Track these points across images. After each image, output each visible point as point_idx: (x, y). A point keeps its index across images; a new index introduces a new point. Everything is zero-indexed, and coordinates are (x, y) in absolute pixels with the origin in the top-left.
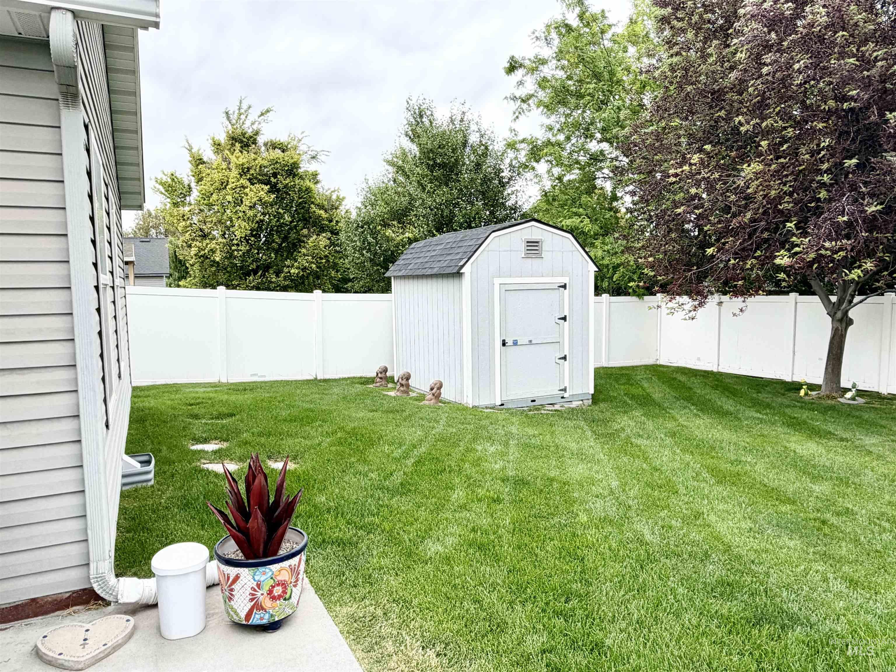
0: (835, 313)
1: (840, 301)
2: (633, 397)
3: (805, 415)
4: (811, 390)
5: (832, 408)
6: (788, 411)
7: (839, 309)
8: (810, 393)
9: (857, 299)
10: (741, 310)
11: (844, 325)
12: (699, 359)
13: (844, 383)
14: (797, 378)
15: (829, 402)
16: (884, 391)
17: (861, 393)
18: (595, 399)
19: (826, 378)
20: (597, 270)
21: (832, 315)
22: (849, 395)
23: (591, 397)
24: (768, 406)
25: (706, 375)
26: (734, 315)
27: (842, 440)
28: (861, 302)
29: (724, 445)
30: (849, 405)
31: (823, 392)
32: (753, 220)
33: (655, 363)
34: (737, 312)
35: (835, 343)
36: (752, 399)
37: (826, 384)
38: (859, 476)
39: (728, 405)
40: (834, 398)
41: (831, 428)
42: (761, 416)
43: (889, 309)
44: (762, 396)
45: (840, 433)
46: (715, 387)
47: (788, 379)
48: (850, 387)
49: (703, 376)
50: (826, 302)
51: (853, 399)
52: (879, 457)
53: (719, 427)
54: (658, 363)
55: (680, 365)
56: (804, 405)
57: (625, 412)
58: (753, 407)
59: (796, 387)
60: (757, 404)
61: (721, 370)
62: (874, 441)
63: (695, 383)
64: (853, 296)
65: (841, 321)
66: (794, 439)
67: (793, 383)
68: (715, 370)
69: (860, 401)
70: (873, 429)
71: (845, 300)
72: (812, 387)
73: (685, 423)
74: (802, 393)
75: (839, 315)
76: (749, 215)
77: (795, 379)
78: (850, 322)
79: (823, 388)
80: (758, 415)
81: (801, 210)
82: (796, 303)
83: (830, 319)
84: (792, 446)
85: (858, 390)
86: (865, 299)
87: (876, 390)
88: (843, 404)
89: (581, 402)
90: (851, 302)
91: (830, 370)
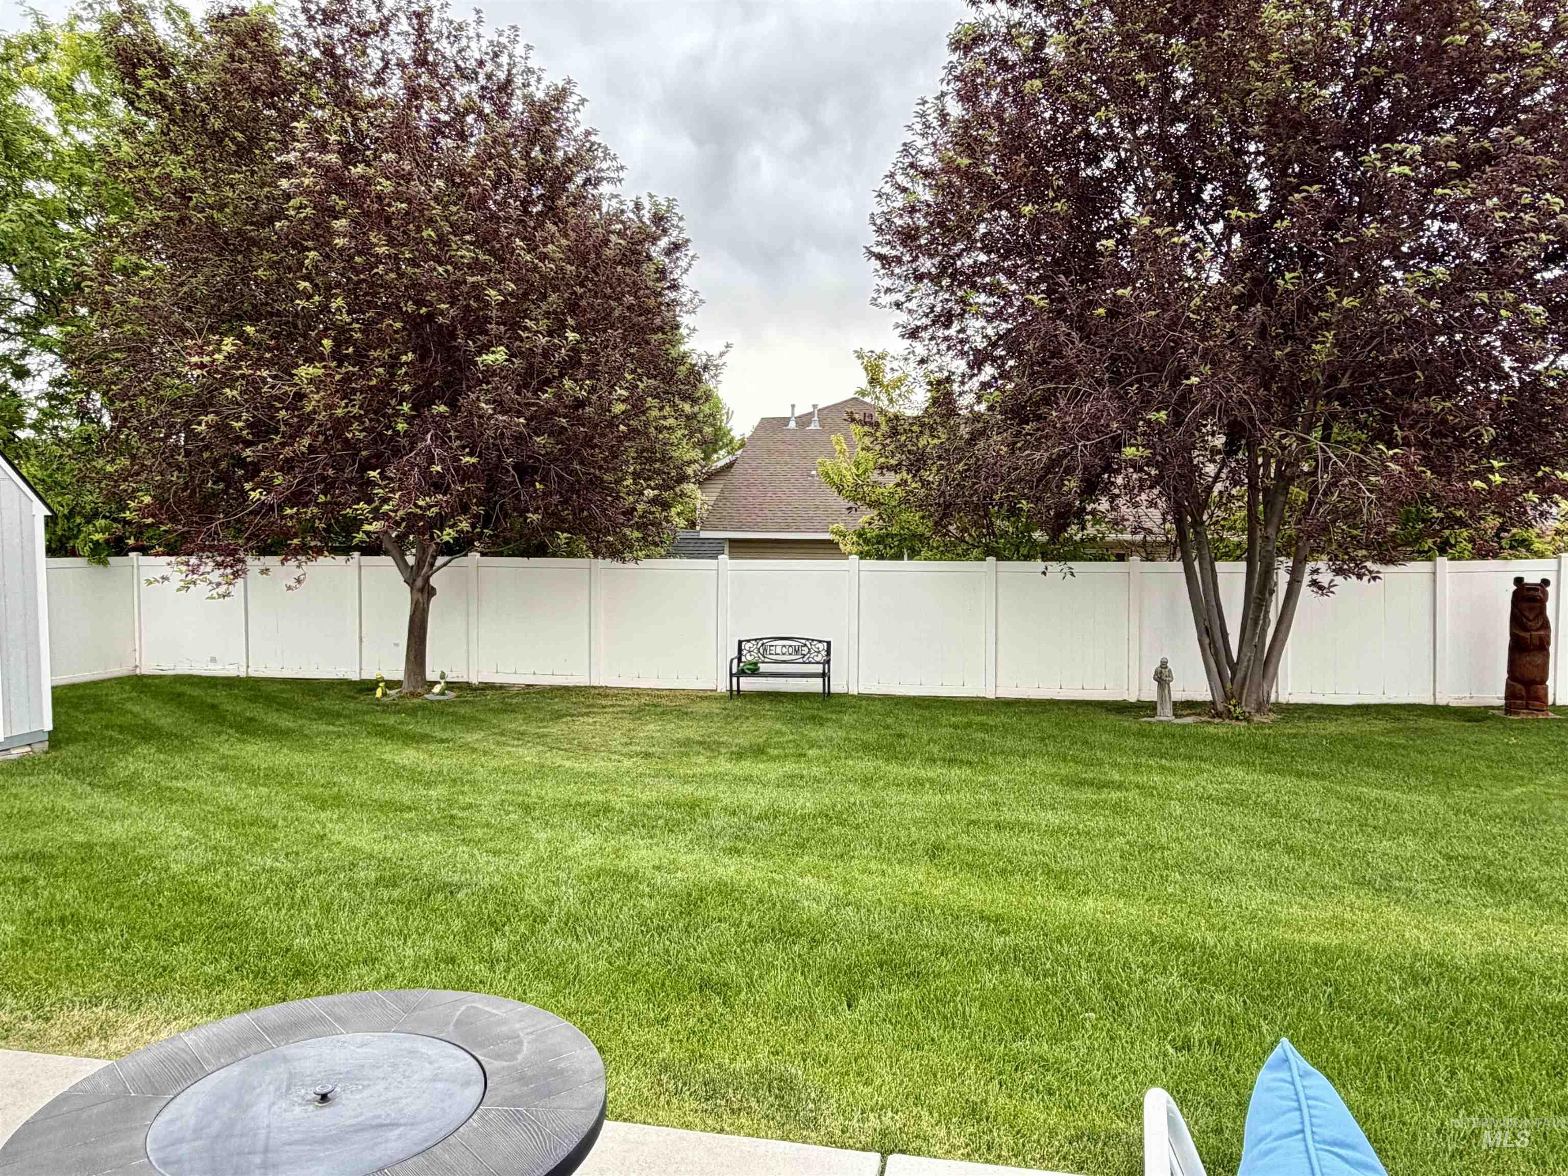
0: (414, 580)
1: (420, 563)
2: (121, 729)
3: (391, 720)
4: (390, 689)
5: (423, 708)
6: (367, 718)
7: (418, 575)
8: (388, 692)
9: (441, 560)
10: (299, 581)
11: (426, 595)
12: (213, 660)
13: (430, 676)
14: (369, 674)
15: (415, 701)
16: (474, 680)
17: (451, 686)
18: (55, 739)
19: (408, 671)
20: (49, 514)
21: (410, 582)
22: (437, 689)
23: (47, 738)
24: (339, 715)
25: (230, 683)
26: (289, 588)
27: (442, 741)
28: (445, 565)
29: (303, 769)
30: (439, 701)
31: (406, 689)
32: (312, 449)
33: (132, 673)
34: (292, 583)
35: (417, 620)
36: (315, 710)
37: (409, 677)
38: (471, 773)
39: (285, 721)
40: (420, 695)
41: (427, 729)
42: (336, 729)
43: (474, 574)
44: (327, 704)
45: (439, 734)
46: (254, 700)
47: (355, 677)
48: (438, 679)
49: (227, 685)
50: (401, 564)
51: (442, 693)
52: (485, 753)
53: (285, 751)
54: (138, 672)
55: (180, 672)
56: (386, 708)
57: (124, 753)
58: (320, 718)
59: (368, 687)
60: (323, 715)
61: (252, 674)
62: (476, 736)
63: (221, 697)
64: (434, 558)
65: (422, 590)
66: (388, 748)
67: (363, 682)
68: (243, 674)
69: (451, 695)
70: (473, 724)
71: (424, 562)
72: (390, 684)
73: (232, 753)
74: (379, 693)
75: (419, 583)
76: (306, 441)
77: (364, 677)
78: (432, 592)
79: (405, 685)
80: (331, 728)
81: (375, 442)
82: (360, 567)
83: (408, 588)
84: (387, 757)
85: (447, 683)
86: (450, 561)
87: (465, 680)
88: (432, 702)
89: (28, 749)
90: (432, 565)
91: (412, 658)
